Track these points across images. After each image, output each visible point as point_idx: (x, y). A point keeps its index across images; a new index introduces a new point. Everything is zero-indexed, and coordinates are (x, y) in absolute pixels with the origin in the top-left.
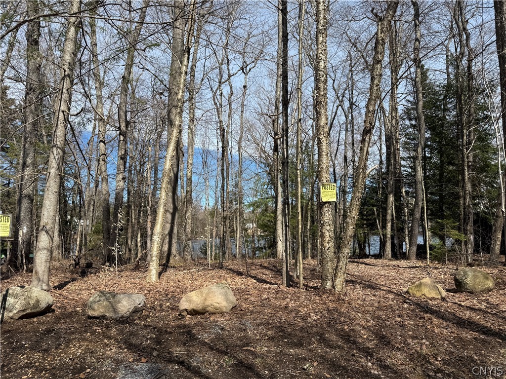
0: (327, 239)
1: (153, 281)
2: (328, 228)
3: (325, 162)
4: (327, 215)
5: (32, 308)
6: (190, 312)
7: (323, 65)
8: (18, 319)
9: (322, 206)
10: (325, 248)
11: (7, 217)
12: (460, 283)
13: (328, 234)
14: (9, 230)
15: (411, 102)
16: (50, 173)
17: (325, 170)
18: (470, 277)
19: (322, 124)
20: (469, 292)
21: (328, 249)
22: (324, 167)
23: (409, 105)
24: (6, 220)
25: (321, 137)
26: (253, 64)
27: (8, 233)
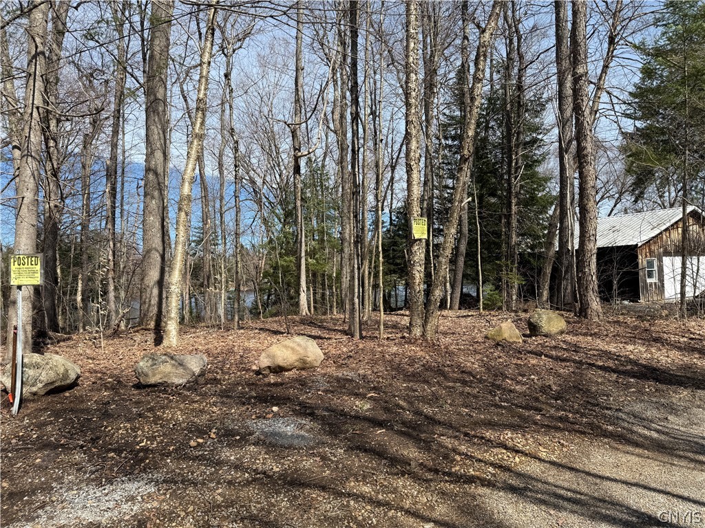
0: (418, 281)
1: (174, 346)
2: (419, 268)
3: (416, 193)
4: (418, 254)
5: (62, 380)
6: (274, 369)
7: (415, 78)
8: (44, 395)
9: (413, 244)
10: (415, 291)
11: (33, 259)
12: (535, 326)
13: (418, 276)
14: (39, 275)
15: (447, 116)
16: (23, 198)
17: (416, 203)
18: (545, 319)
19: (413, 148)
20: (544, 336)
21: (418, 293)
22: (415, 199)
23: (446, 120)
24: (33, 263)
25: (412, 164)
26: (239, 44)
27: (39, 279)
